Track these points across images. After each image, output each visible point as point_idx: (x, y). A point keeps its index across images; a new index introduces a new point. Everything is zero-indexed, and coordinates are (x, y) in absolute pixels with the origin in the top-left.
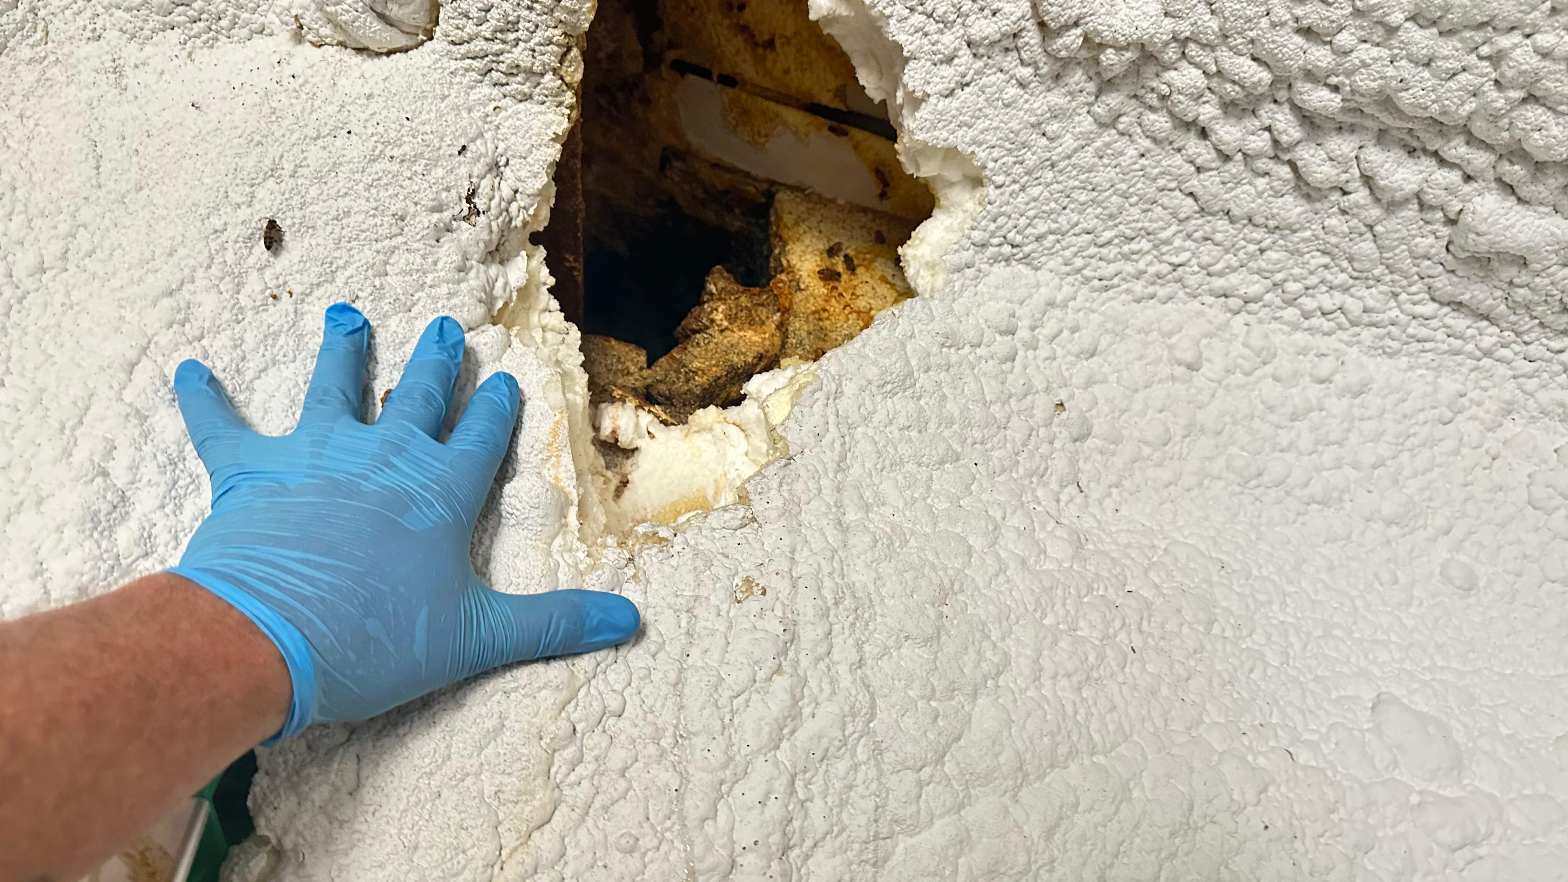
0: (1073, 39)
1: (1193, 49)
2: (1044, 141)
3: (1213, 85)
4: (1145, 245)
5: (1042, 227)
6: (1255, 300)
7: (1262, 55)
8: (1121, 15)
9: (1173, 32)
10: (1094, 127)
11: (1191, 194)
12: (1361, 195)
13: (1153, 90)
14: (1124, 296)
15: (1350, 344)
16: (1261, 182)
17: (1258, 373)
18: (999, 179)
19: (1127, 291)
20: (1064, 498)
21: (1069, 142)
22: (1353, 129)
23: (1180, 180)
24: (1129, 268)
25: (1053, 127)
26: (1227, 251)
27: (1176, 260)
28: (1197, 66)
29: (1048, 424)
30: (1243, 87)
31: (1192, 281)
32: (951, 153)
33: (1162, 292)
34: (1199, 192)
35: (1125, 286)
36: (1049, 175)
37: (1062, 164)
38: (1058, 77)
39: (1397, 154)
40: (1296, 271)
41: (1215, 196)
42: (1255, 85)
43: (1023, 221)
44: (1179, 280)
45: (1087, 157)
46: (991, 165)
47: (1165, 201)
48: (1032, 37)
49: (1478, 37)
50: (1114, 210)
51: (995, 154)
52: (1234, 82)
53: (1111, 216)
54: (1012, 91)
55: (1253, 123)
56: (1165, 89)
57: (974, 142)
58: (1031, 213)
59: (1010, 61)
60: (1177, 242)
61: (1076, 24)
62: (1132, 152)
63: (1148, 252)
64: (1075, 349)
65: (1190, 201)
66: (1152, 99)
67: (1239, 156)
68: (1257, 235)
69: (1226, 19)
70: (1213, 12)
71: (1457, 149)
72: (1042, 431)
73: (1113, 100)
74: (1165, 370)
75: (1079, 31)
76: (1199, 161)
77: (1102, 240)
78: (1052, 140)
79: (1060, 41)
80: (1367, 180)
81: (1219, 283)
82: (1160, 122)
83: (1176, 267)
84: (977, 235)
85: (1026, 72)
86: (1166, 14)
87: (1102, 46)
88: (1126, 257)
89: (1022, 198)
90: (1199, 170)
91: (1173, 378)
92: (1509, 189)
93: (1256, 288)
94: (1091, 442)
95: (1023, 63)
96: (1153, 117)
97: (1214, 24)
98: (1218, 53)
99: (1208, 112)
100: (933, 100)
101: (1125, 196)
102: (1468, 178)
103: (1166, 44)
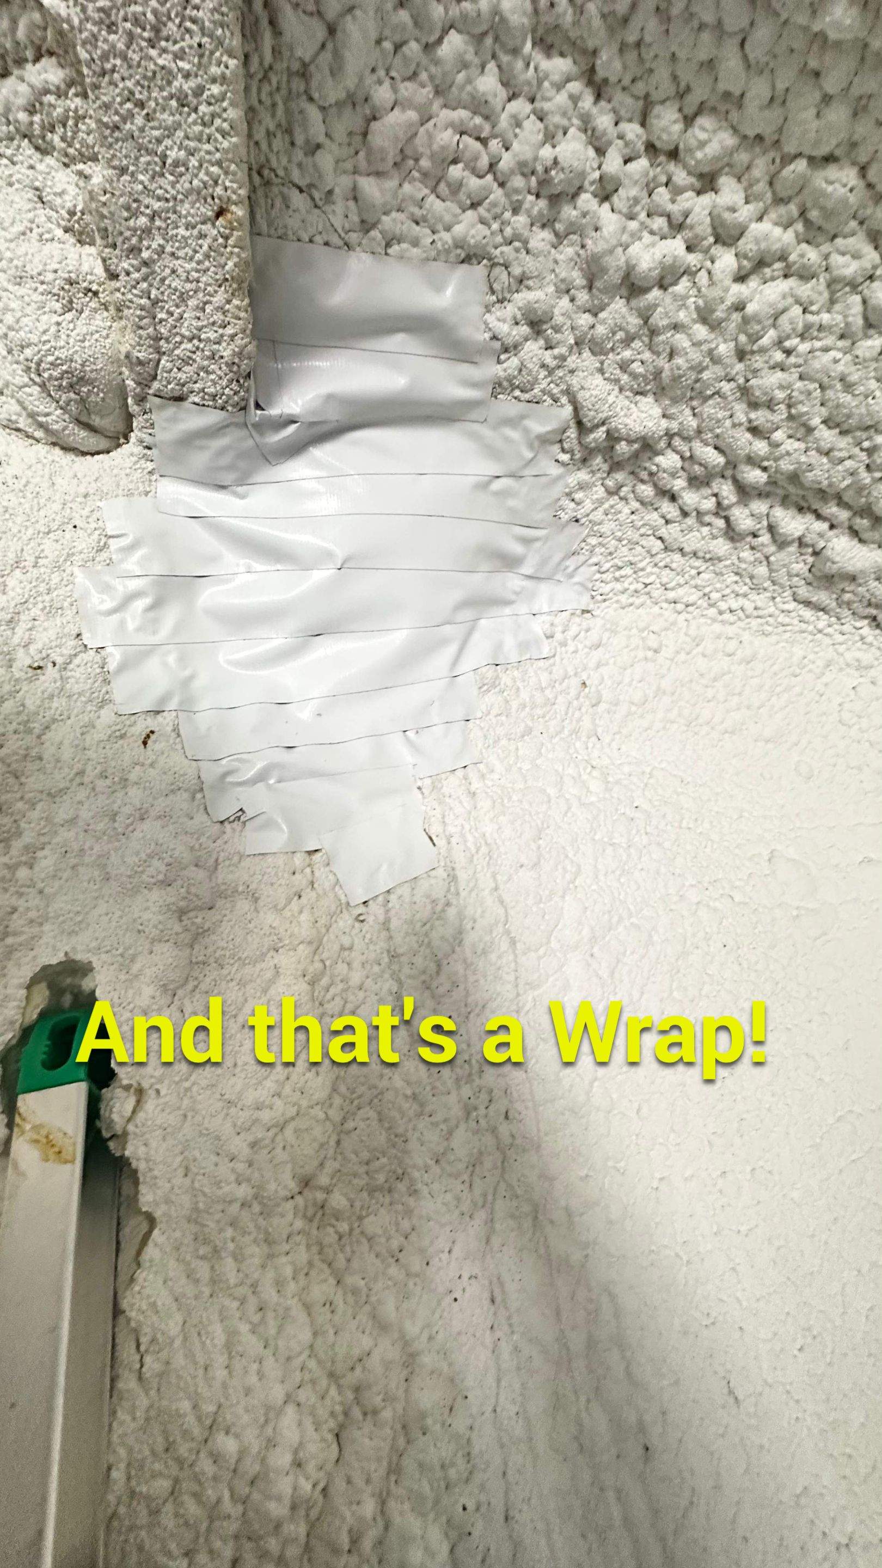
0: (600, 434)
1: (677, 441)
2: (572, 505)
3: (687, 465)
4: (629, 571)
6: (692, 605)
7: (721, 444)
8: (634, 416)
9: (667, 429)
10: (605, 495)
11: (660, 538)
12: (765, 538)
13: (645, 469)
15: (744, 629)
16: (705, 530)
17: (695, 652)
19: (617, 602)
20: (590, 745)
21: (588, 505)
23: (655, 529)
24: (619, 586)
25: (579, 496)
26: (678, 574)
27: (647, 581)
28: (677, 452)
29: (578, 697)
30: (706, 468)
31: (656, 594)
33: (638, 601)
34: (666, 536)
35: (615, 598)
37: (583, 520)
38: (584, 460)
39: (792, 512)
41: (675, 540)
42: (714, 467)
45: (599, 515)
47: (644, 542)
48: (572, 433)
49: (864, 435)
50: (612, 549)
52: (701, 464)
53: (611, 554)
55: (706, 491)
56: (654, 468)
60: (649, 569)
61: (603, 424)
62: (627, 510)
63: (630, 576)
64: (588, 643)
65: (659, 542)
66: (644, 475)
67: (694, 514)
68: (697, 563)
69: (703, 421)
70: (694, 415)
71: (830, 509)
72: (575, 703)
73: (620, 476)
74: (641, 654)
75: (604, 429)
76: (669, 517)
77: (603, 569)
78: (578, 504)
79: (592, 436)
80: (771, 529)
81: (671, 595)
82: (647, 491)
83: (646, 585)
85: (565, 457)
86: (664, 416)
87: (618, 440)
88: (617, 580)
90: (667, 522)
91: (646, 659)
92: (854, 533)
93: (693, 597)
94: (603, 707)
95: (563, 450)
96: (643, 487)
97: (694, 423)
98: (693, 444)
99: (679, 484)
101: (620, 540)
102: (832, 527)
103: (661, 437)
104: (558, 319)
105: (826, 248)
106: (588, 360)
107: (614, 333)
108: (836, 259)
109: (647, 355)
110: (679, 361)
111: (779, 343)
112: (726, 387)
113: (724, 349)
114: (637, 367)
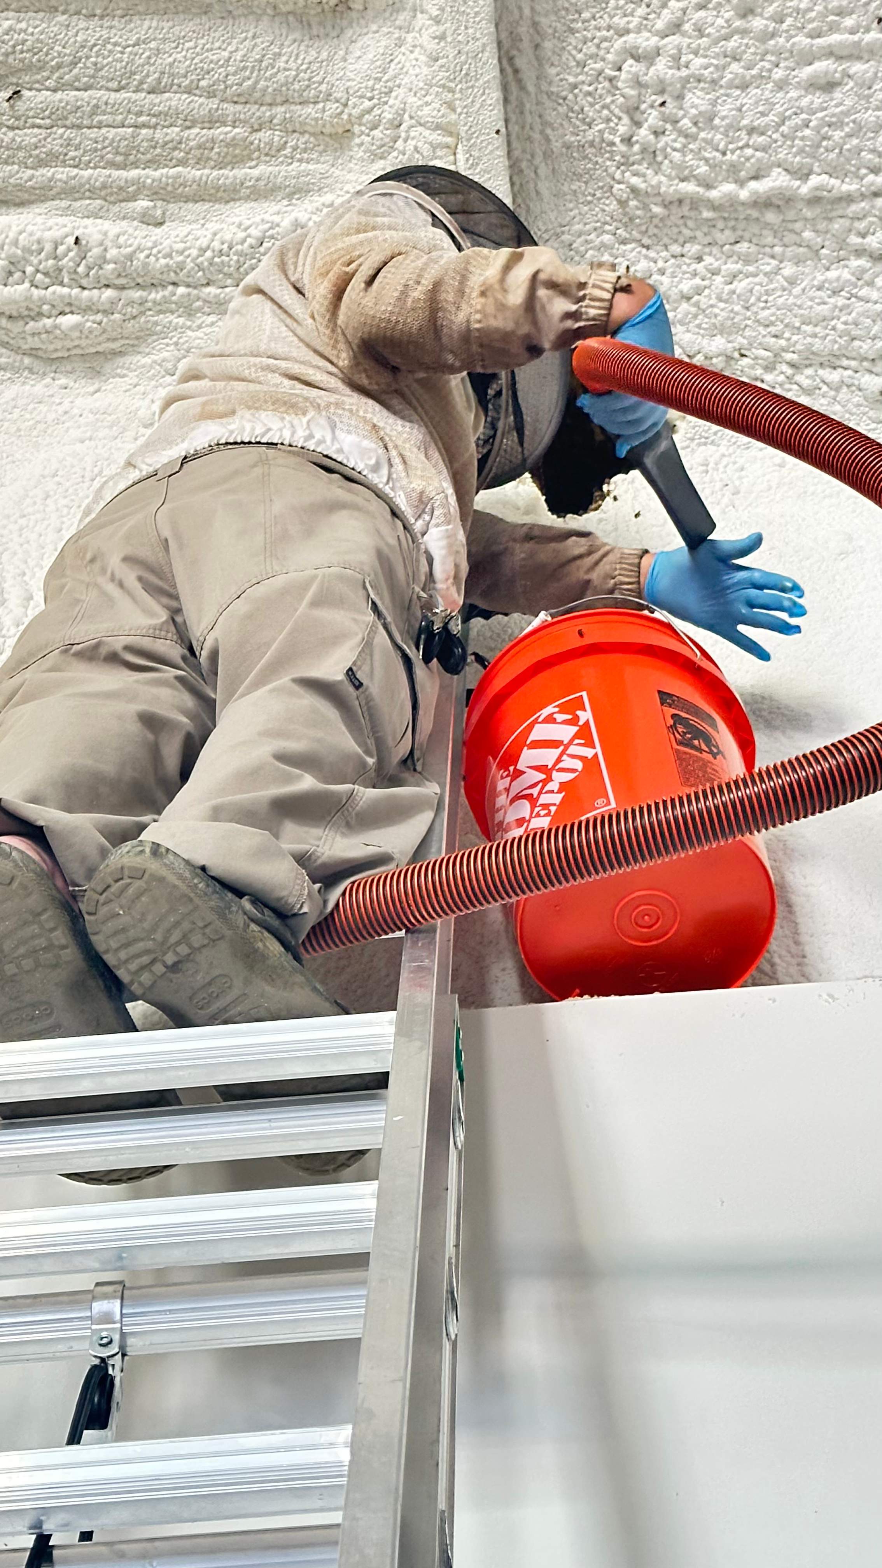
22: (810, 365)
71: (845, 362)
84: (689, 435)
105: (756, 264)
109: (706, 320)
110: (719, 318)
112: (749, 322)
113: (737, 308)
114: (704, 326)
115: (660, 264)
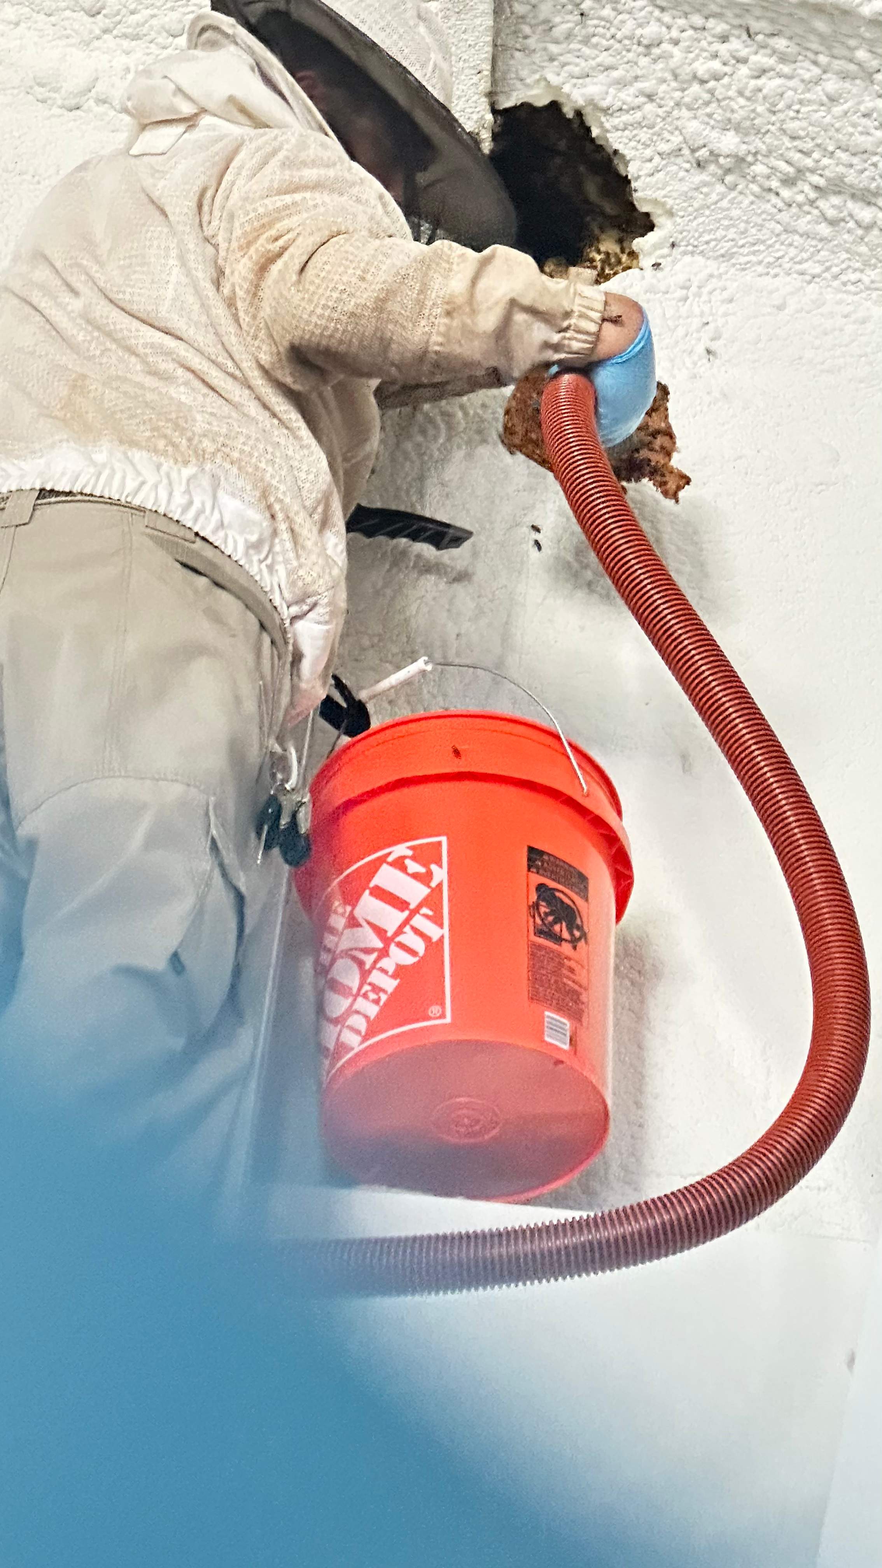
0: (704, 152)
1: (760, 157)
2: (702, 196)
3: (773, 172)
4: (762, 248)
5: (707, 237)
6: (819, 276)
7: (786, 159)
8: (724, 143)
9: (749, 150)
10: (726, 190)
11: (778, 222)
12: (852, 224)
13: (748, 174)
14: (753, 274)
16: (809, 217)
18: (681, 213)
19: (755, 271)
21: (714, 197)
22: (840, 193)
23: (772, 215)
24: (755, 259)
25: (705, 190)
26: (801, 251)
27: (777, 255)
28: (763, 164)
29: (698, 331)
30: (785, 174)
31: (786, 266)
32: (655, 202)
33: (772, 272)
34: (782, 221)
35: (753, 268)
36: (707, 212)
37: (713, 207)
38: (702, 168)
40: (836, 261)
41: (789, 224)
42: (790, 173)
43: (697, 235)
44: (780, 266)
45: (724, 203)
46: (676, 207)
47: (767, 226)
48: (686, 152)
49: (865, 156)
50: (743, 229)
51: (677, 201)
52: (782, 172)
53: (742, 233)
54: (682, 174)
55: (795, 190)
56: (753, 174)
57: (665, 196)
58: (701, 230)
59: (679, 160)
60: (777, 246)
61: (705, 146)
62: (746, 202)
63: (763, 251)
64: (722, 298)
65: (779, 226)
66: (749, 178)
67: (795, 205)
69: (769, 146)
70: (762, 142)
73: (732, 178)
74: (765, 310)
75: (706, 149)
76: (778, 207)
77: (739, 245)
78: (705, 195)
79: (699, 153)
80: (851, 215)
81: (799, 267)
82: (755, 188)
83: (778, 259)
85: (687, 166)
86: (744, 143)
87: (719, 156)
88: (754, 253)
89: (695, 223)
90: (779, 211)
91: (769, 314)
93: (818, 269)
95: (684, 162)
96: (752, 186)
97: (764, 147)
98: (770, 159)
99: (774, 184)
100: (643, 178)
103: (747, 155)
104: (661, 95)
105: (793, 66)
106: (685, 113)
107: (697, 100)
108: (801, 72)
109: (720, 111)
110: (735, 115)
111: (789, 107)
112: (772, 128)
113: (760, 109)
114: (717, 117)
115: (675, 33)
